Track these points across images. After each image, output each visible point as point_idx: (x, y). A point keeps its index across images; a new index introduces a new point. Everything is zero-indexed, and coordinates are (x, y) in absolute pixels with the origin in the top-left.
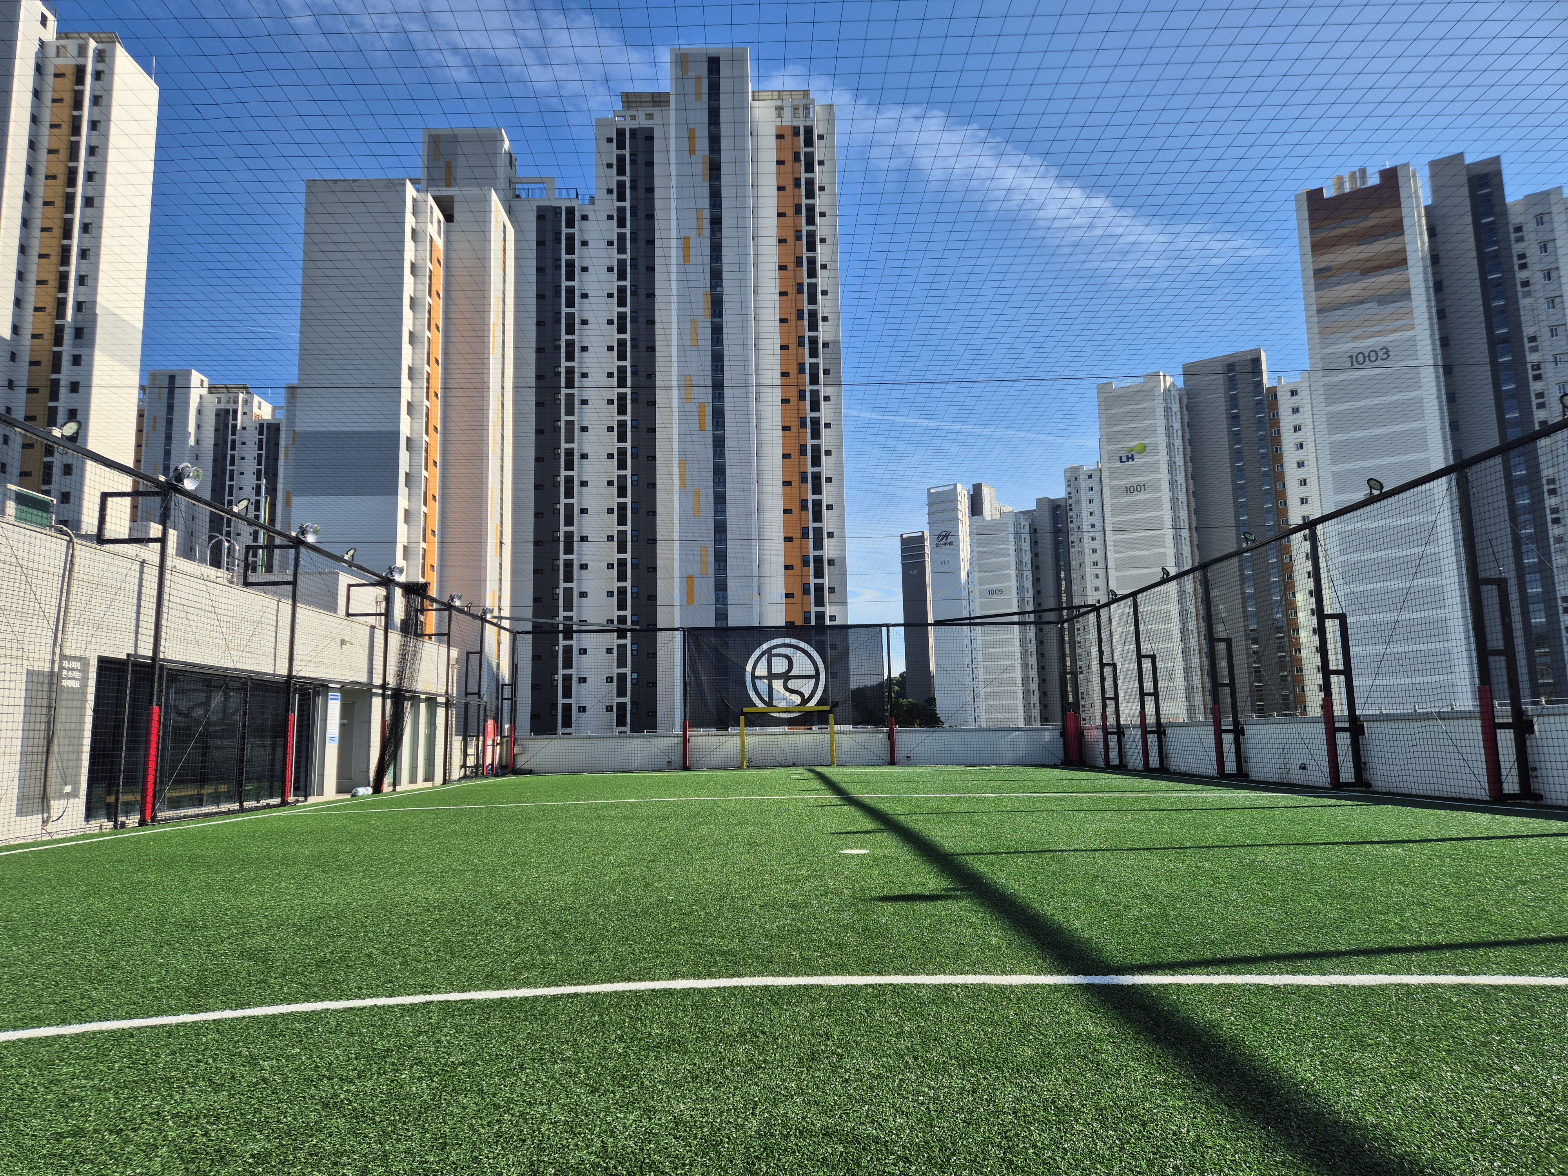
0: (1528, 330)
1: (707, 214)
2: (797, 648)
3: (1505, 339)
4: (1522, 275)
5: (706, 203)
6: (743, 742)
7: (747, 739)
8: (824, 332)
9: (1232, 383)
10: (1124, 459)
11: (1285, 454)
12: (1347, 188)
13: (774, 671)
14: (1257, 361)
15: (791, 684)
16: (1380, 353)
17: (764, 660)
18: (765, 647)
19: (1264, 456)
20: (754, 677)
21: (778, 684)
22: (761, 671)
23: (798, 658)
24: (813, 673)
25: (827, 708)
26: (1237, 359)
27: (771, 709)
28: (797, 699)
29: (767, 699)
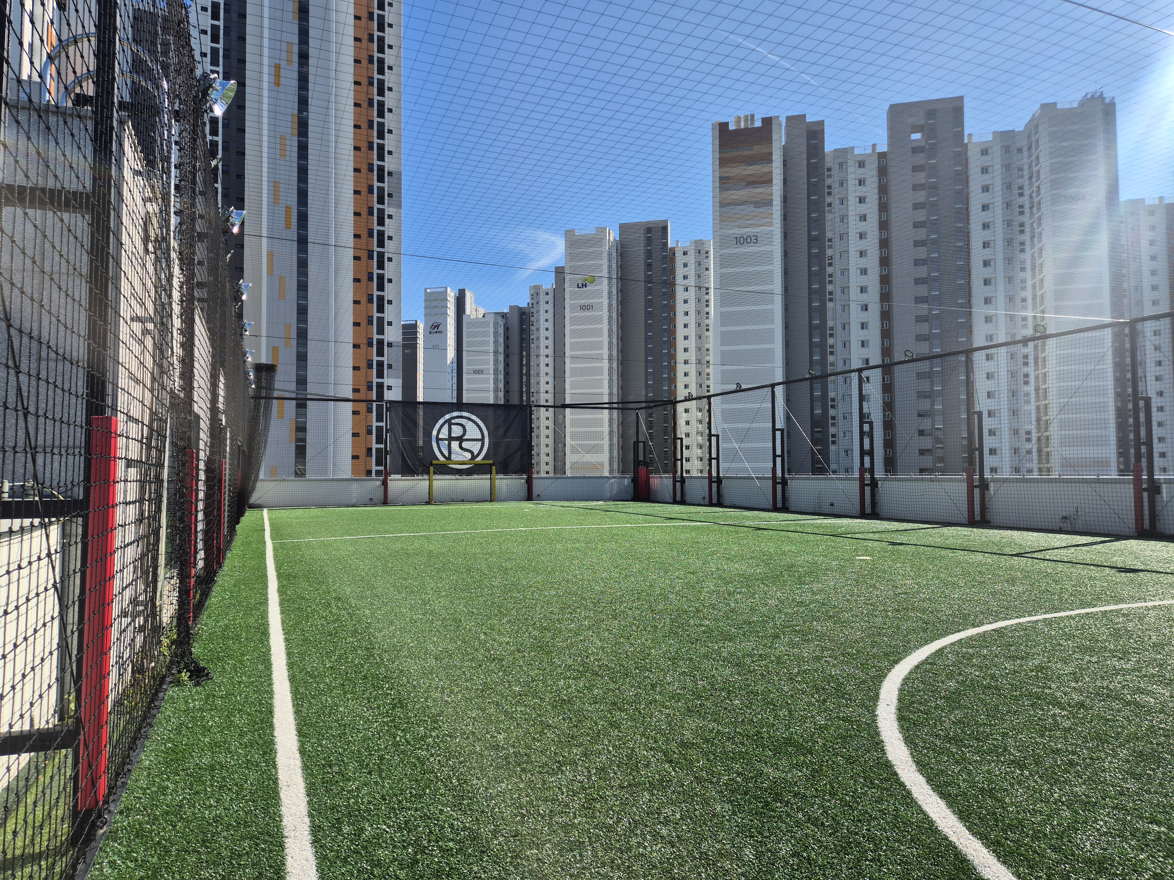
0: (829, 235)
1: (296, 49)
2: (469, 419)
3: (816, 239)
4: (829, 199)
5: (295, 39)
6: (430, 487)
7: (436, 484)
8: (389, 163)
9: (649, 241)
10: (580, 286)
11: (677, 294)
12: (742, 126)
13: (453, 435)
14: (665, 229)
15: (465, 445)
16: (753, 238)
17: (446, 426)
18: (447, 417)
19: (665, 294)
20: (438, 439)
21: (455, 445)
22: (444, 434)
23: (469, 425)
24: (480, 437)
25: (491, 462)
26: (653, 226)
27: (449, 462)
28: (468, 456)
29: (447, 455)
